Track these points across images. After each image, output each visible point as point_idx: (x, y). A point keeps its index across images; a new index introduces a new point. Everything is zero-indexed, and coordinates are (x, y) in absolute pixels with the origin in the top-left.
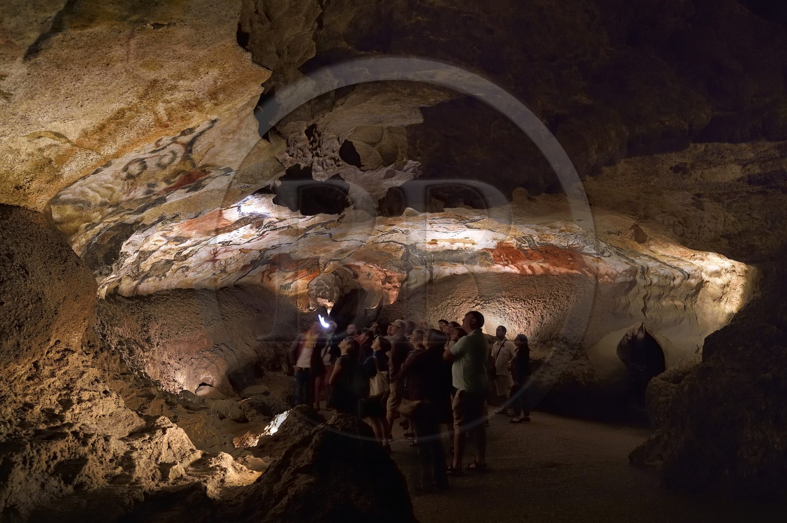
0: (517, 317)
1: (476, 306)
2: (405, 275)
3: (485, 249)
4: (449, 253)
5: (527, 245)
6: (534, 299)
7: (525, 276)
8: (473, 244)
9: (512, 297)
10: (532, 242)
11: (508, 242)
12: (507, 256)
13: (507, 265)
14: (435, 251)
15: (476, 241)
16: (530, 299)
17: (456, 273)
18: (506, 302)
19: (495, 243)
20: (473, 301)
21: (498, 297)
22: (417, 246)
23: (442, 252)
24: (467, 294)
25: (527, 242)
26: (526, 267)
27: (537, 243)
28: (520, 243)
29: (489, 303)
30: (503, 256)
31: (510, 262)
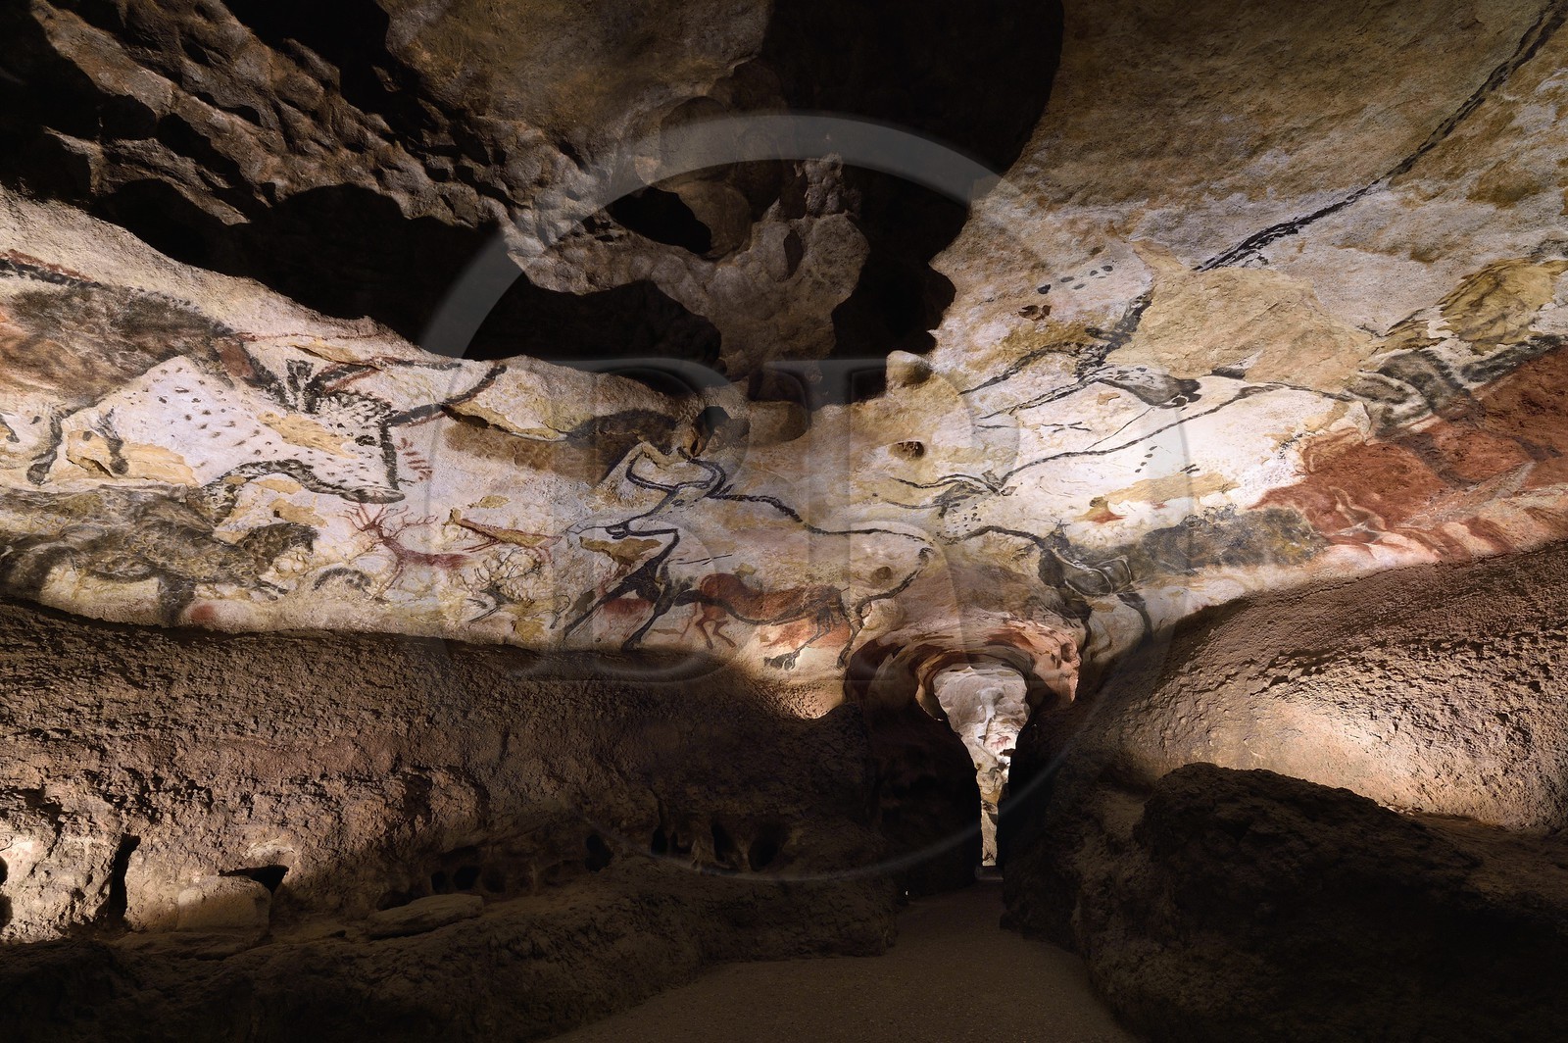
0: (1454, 712)
1: (1271, 685)
2: (1083, 631)
3: (1272, 495)
4: (1163, 539)
5: (1416, 401)
6: (1525, 635)
7: (1462, 565)
8: (1224, 489)
9: (1418, 642)
10: (1438, 379)
11: (1334, 427)
12: (1357, 501)
13: (1370, 538)
14: (1124, 543)
15: (1227, 474)
16: (1505, 637)
17: (1211, 604)
18: (1392, 661)
19: (1293, 456)
20: (1261, 673)
21: (1358, 649)
22: (1068, 536)
23: (1145, 544)
24: (1244, 653)
25: (1410, 389)
26: (1457, 529)
27: (1466, 370)
28: (1379, 406)
29: (1319, 672)
30: (1344, 503)
31: (1379, 520)
